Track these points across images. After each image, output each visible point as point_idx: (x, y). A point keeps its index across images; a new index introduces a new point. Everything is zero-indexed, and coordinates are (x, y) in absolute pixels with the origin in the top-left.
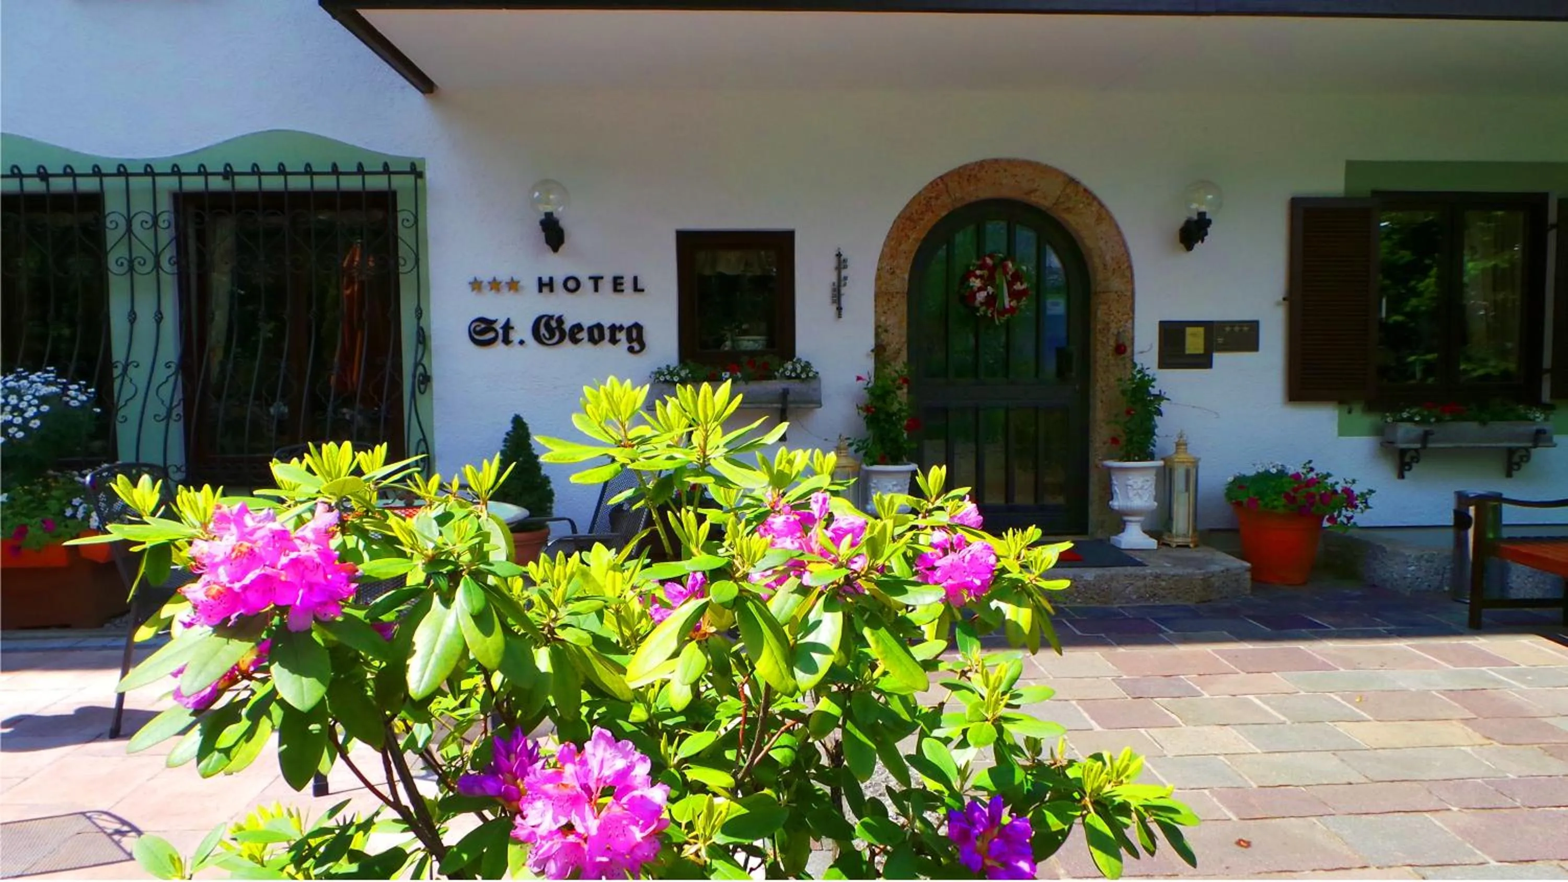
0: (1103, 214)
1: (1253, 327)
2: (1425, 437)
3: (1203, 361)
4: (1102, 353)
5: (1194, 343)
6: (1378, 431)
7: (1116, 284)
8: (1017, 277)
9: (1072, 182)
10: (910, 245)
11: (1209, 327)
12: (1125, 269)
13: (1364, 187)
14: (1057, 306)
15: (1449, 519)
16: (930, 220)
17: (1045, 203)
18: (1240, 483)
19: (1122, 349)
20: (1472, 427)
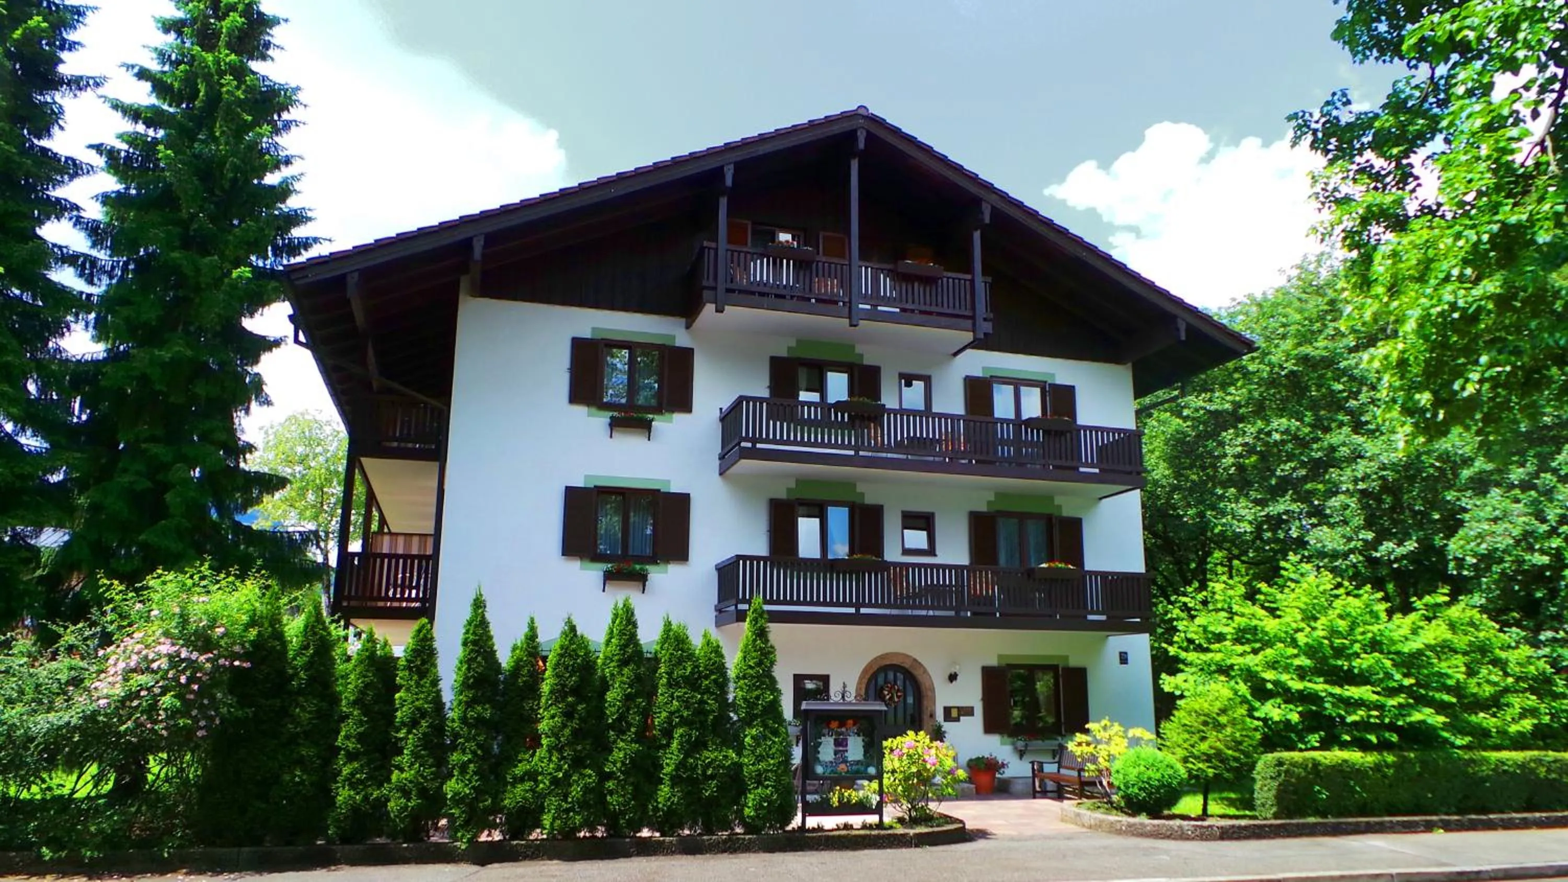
0: (925, 671)
1: (972, 708)
2: (1026, 746)
3: (958, 720)
4: (926, 717)
5: (954, 713)
6: (1013, 744)
7: (929, 693)
8: (898, 690)
9: (915, 660)
10: (865, 681)
11: (959, 709)
12: (933, 690)
13: (1004, 663)
14: (910, 700)
15: (1030, 775)
16: (871, 672)
17: (907, 666)
18: (971, 760)
19: (932, 716)
20: (1040, 742)
